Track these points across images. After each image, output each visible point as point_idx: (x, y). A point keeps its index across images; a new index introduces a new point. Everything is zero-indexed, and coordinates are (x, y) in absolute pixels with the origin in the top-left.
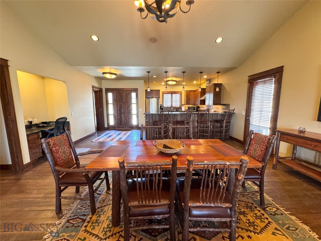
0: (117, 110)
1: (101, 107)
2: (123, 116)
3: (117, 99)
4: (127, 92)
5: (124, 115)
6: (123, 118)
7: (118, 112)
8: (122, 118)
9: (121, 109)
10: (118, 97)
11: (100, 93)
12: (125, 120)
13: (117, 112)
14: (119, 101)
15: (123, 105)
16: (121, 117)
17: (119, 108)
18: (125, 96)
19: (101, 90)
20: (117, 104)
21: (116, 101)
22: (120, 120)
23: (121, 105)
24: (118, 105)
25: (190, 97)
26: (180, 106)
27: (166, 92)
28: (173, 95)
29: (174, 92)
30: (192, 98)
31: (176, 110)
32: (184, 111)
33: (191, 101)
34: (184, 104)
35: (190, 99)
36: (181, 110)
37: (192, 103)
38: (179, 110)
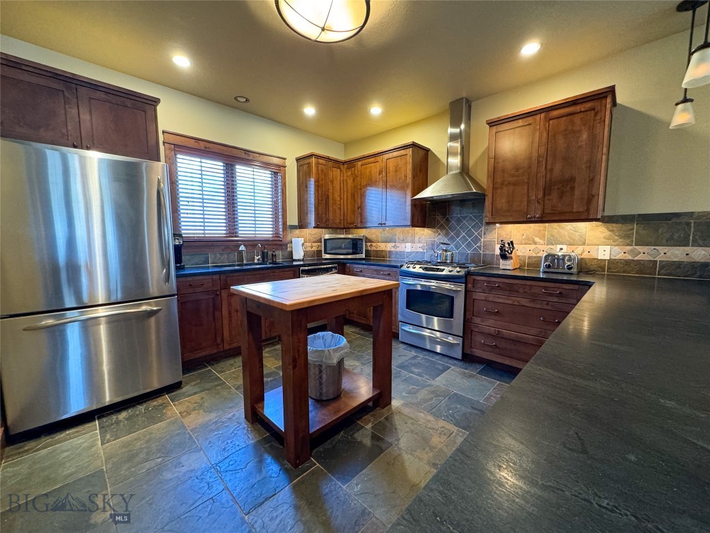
25: (331, 191)
26: (276, 234)
27: (192, 144)
28: (240, 170)
29: (247, 152)
30: (339, 199)
31: (263, 257)
32: (303, 260)
33: (334, 211)
34: (296, 223)
35: (331, 201)
36: (286, 253)
37: (338, 221)
38: (277, 253)
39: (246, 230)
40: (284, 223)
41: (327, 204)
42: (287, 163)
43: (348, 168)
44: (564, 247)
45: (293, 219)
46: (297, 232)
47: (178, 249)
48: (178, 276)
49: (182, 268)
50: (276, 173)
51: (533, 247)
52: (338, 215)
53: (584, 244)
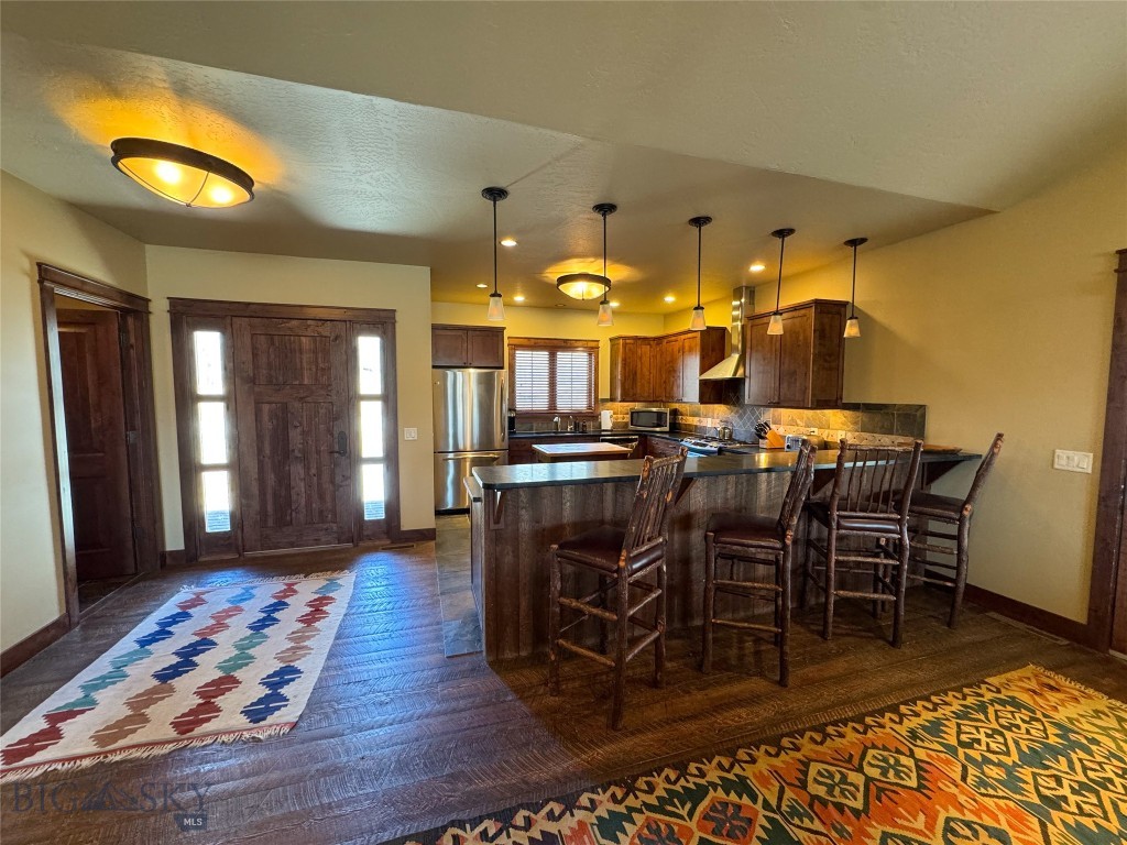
0: (260, 437)
1: (138, 422)
2: (297, 470)
3: (256, 367)
4: (326, 330)
5: (308, 469)
6: (299, 487)
7: (267, 450)
8: (289, 487)
9: (286, 428)
10: (263, 360)
11: (123, 329)
12: (309, 497)
13: (260, 451)
14: (270, 382)
15: (297, 405)
16: (284, 481)
17: (268, 425)
18: (315, 352)
19: (133, 309)
20: (258, 403)
21: (253, 381)
22: (276, 496)
23: (285, 408)
24: (266, 408)
25: (639, 366)
26: (589, 407)
27: (525, 342)
28: (560, 355)
29: (566, 341)
30: (647, 373)
31: (575, 427)
32: (611, 431)
33: (643, 385)
34: (607, 396)
35: (638, 376)
36: (597, 424)
37: (646, 394)
38: (587, 424)
39: (563, 405)
40: (596, 398)
41: (634, 380)
42: (600, 344)
43: (658, 344)
44: (816, 430)
45: (604, 393)
46: (609, 404)
47: (511, 420)
48: (509, 438)
49: (514, 433)
50: (590, 354)
51: (795, 428)
52: (646, 389)
53: (829, 428)
